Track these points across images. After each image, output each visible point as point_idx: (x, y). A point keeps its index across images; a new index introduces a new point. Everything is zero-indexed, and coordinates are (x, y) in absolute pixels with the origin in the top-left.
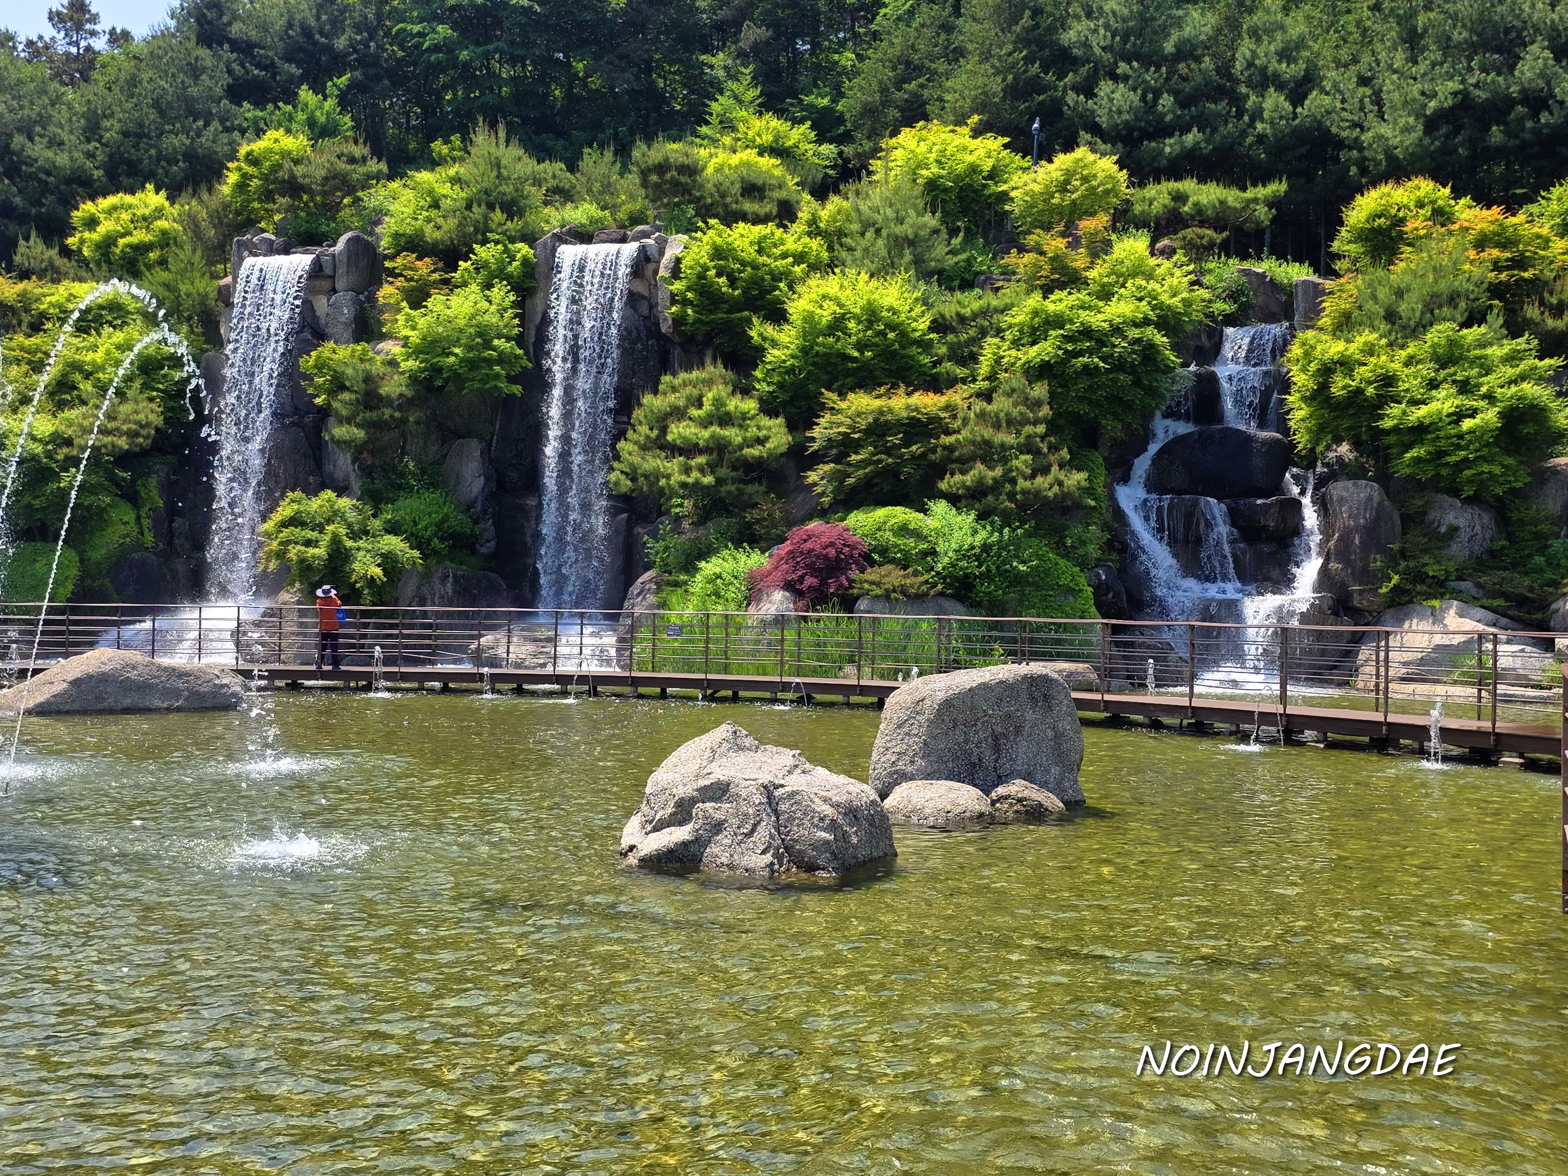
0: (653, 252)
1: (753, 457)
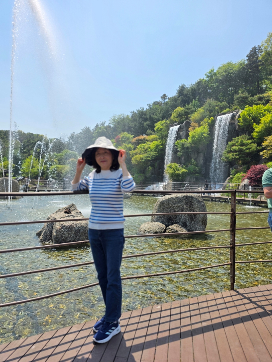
0: (235, 114)
1: (248, 152)
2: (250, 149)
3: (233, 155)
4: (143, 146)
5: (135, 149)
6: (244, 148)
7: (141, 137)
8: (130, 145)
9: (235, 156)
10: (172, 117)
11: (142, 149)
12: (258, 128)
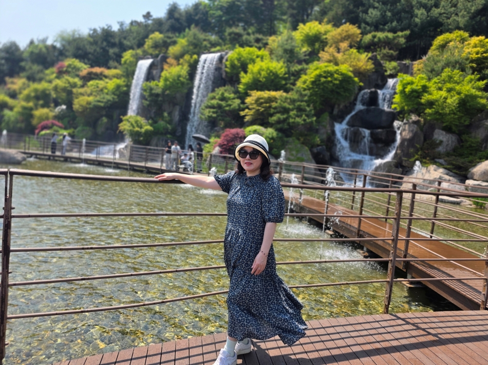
0: (223, 56)
2: (230, 105)
3: (209, 112)
4: (97, 83)
5: (82, 86)
6: (223, 103)
7: (97, 70)
8: (76, 80)
9: (211, 114)
10: (146, 46)
11: (94, 88)
12: (245, 79)
